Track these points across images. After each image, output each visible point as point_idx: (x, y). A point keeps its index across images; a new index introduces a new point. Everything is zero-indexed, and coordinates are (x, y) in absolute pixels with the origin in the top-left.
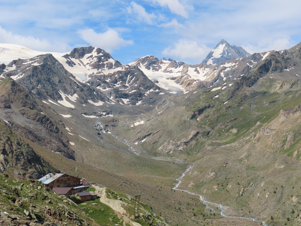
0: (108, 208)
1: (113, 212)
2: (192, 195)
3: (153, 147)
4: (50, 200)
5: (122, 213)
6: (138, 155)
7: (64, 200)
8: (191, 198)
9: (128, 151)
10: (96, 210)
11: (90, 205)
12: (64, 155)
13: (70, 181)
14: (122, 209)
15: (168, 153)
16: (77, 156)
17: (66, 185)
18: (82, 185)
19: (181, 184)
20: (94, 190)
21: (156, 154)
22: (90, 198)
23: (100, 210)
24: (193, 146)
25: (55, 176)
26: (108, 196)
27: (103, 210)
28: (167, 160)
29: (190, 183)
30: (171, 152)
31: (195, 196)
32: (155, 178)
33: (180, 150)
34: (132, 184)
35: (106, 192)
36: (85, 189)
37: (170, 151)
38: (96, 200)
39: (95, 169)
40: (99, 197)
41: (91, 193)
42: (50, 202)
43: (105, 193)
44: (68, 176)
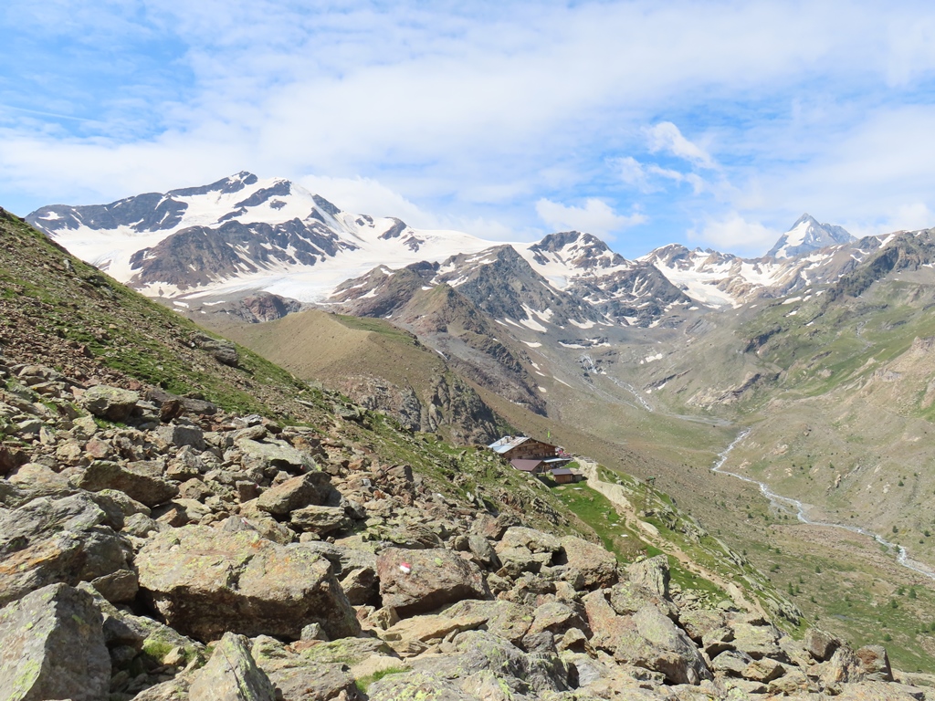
0: (600, 497)
1: (609, 503)
2: (746, 482)
3: (678, 398)
4: (506, 480)
5: (623, 506)
6: (651, 410)
7: (529, 481)
8: (743, 487)
9: (635, 404)
10: (580, 500)
11: (571, 491)
12: (529, 407)
13: (538, 451)
14: (624, 499)
15: (704, 409)
16: (550, 410)
17: (532, 456)
18: (557, 457)
19: (726, 463)
20: (577, 466)
21: (682, 411)
22: (570, 479)
23: (588, 499)
24: (749, 399)
25: (515, 441)
26: (601, 478)
27: (592, 499)
28: (702, 421)
29: (741, 462)
30: (710, 408)
31: (751, 484)
32: (680, 451)
33: (726, 405)
34: (641, 459)
35: (597, 470)
36: (562, 463)
37: (707, 406)
38: (581, 483)
39: (579, 432)
40: (585, 479)
41: (573, 471)
42: (507, 483)
43: (595, 473)
44: (535, 441)
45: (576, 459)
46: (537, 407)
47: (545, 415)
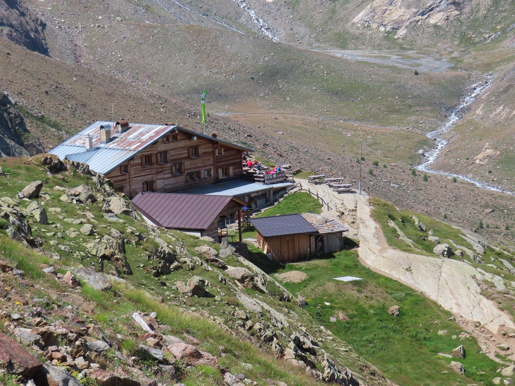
0: (420, 302)
1: (449, 320)
2: (491, 194)
3: (334, 12)
4: (195, 280)
5: (494, 328)
6: (276, 39)
8: (487, 206)
9: (241, 26)
10: (363, 313)
11: (330, 287)
14: (489, 306)
15: (389, 35)
17: (181, 180)
19: (447, 153)
20: (316, 206)
21: (342, 41)
22: (304, 246)
23: (384, 309)
24: (483, 12)
25: (132, 136)
26: (392, 239)
27: (394, 308)
28: (389, 63)
29: (479, 151)
30: (402, 32)
31: (502, 197)
32: (346, 129)
33: (435, 26)
35: (375, 216)
37: (395, 30)
38: (341, 257)
40: (350, 244)
42: (199, 291)
43: (372, 224)
45: (304, 184)
46: (28, 36)
47: (44, 51)
